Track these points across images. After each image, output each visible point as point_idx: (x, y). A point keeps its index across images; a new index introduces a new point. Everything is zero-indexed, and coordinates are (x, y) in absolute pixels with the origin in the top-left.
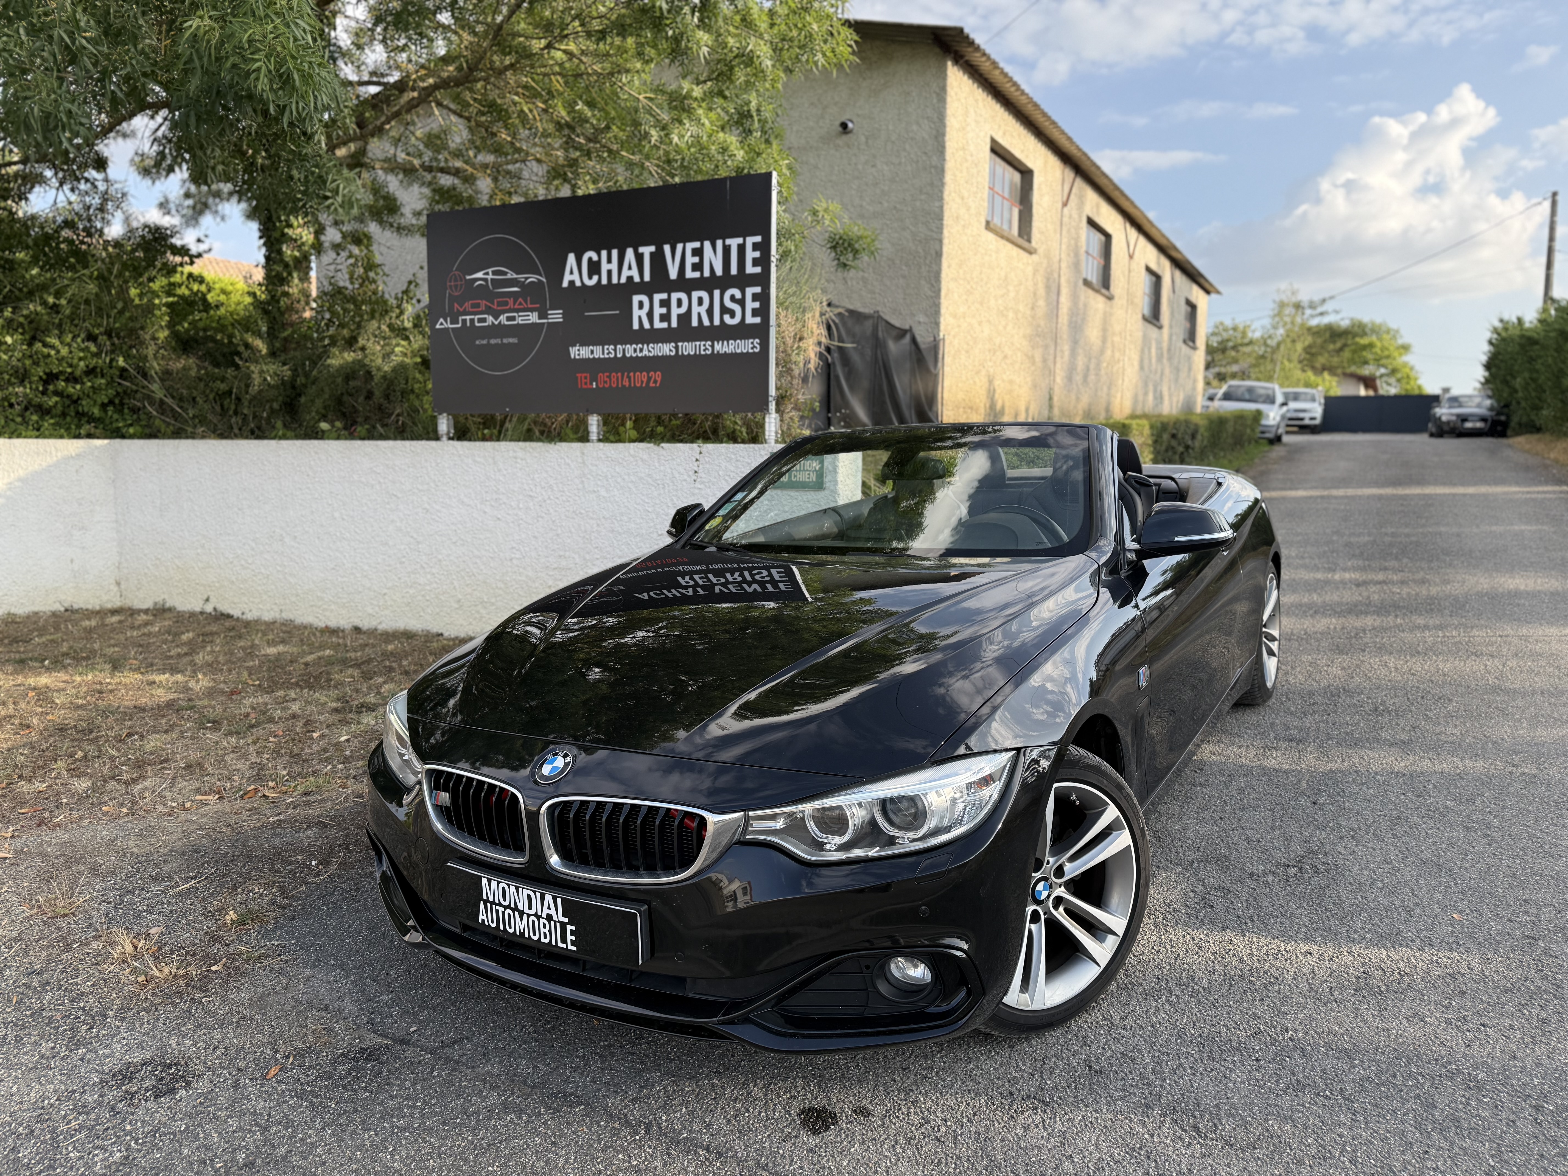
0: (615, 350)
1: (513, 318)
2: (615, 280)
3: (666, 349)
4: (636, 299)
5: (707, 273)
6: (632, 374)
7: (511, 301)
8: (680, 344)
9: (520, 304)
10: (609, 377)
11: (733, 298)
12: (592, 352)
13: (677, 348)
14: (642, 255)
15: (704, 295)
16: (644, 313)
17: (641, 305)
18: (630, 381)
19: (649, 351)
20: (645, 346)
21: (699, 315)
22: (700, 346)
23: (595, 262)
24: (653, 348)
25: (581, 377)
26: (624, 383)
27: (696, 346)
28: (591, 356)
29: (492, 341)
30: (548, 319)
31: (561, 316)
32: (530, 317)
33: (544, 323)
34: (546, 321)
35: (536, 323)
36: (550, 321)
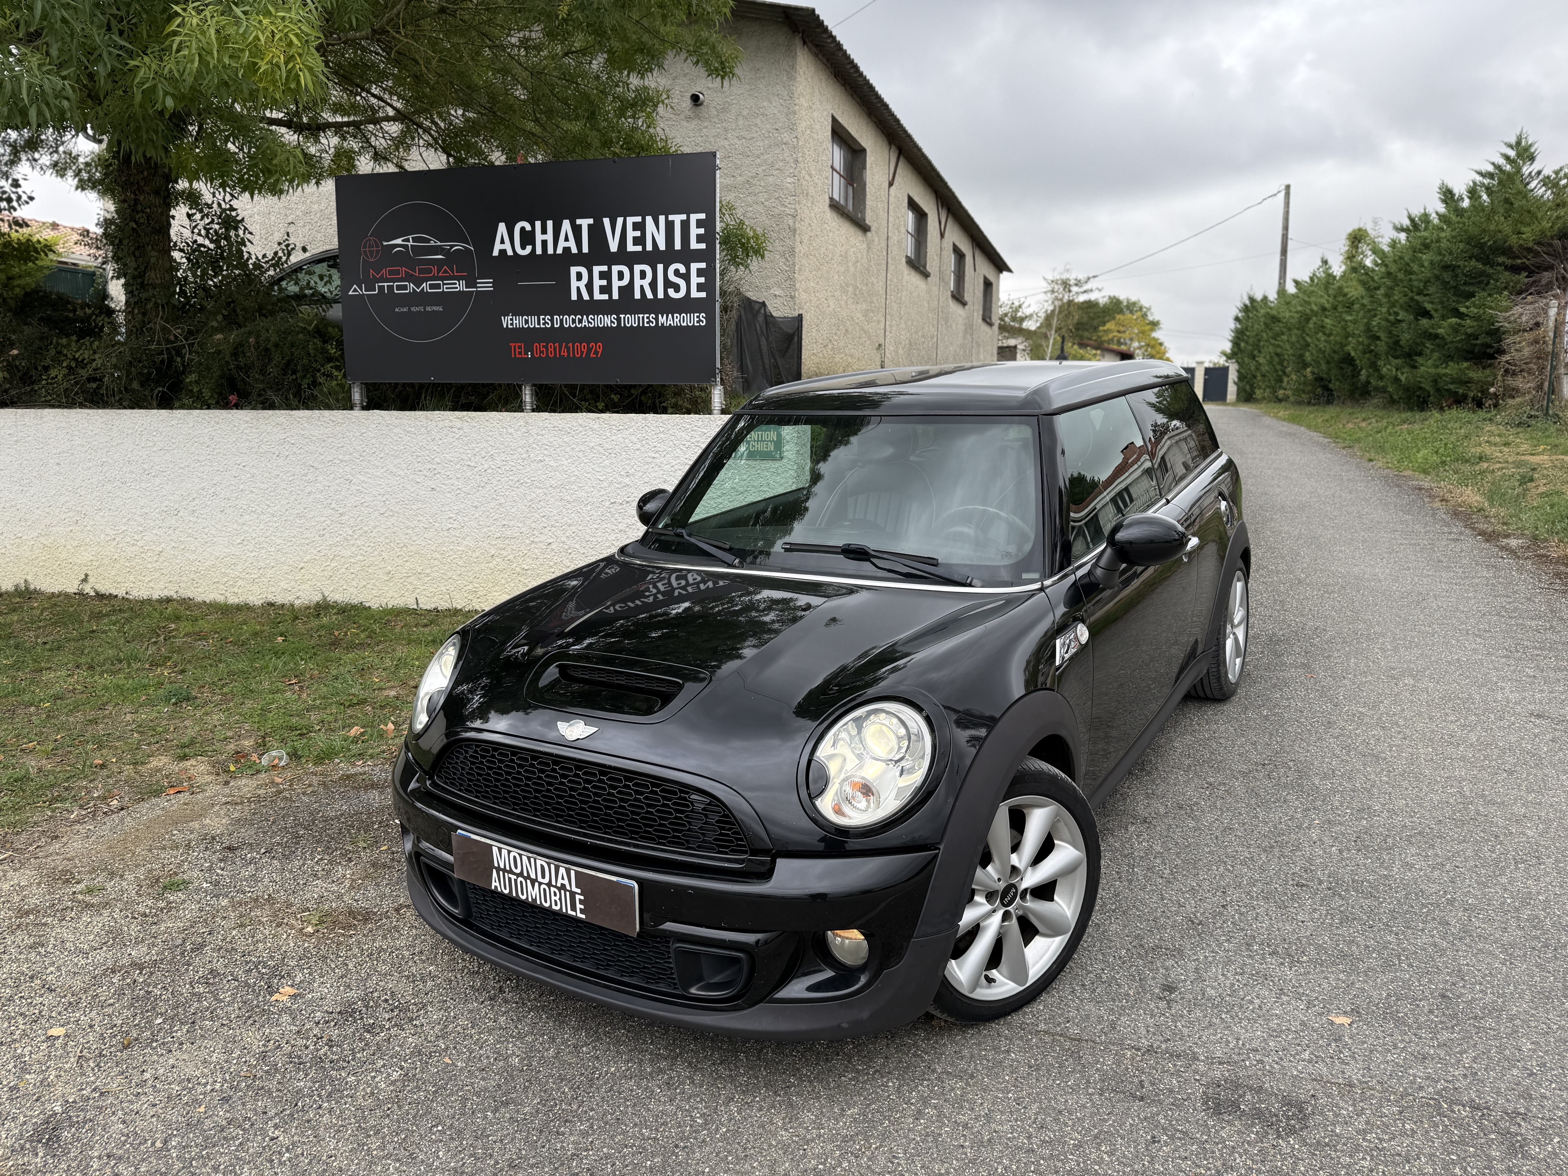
0: (552, 320)
2: (550, 251)
3: (607, 321)
4: (574, 270)
5: (649, 247)
6: (571, 345)
7: (434, 269)
8: (622, 316)
9: (445, 272)
10: (546, 347)
11: (677, 273)
12: (527, 322)
13: (619, 320)
14: (580, 226)
15: (648, 269)
16: (582, 284)
17: (579, 276)
18: (568, 352)
19: (589, 322)
20: (585, 317)
21: (642, 288)
22: (643, 318)
23: (528, 232)
24: (594, 319)
25: (515, 347)
26: (562, 353)
27: (639, 318)
28: (526, 326)
29: (413, 309)
30: (477, 287)
31: (491, 285)
32: (457, 285)
33: (473, 292)
34: (474, 289)
35: (463, 292)
36: (479, 289)
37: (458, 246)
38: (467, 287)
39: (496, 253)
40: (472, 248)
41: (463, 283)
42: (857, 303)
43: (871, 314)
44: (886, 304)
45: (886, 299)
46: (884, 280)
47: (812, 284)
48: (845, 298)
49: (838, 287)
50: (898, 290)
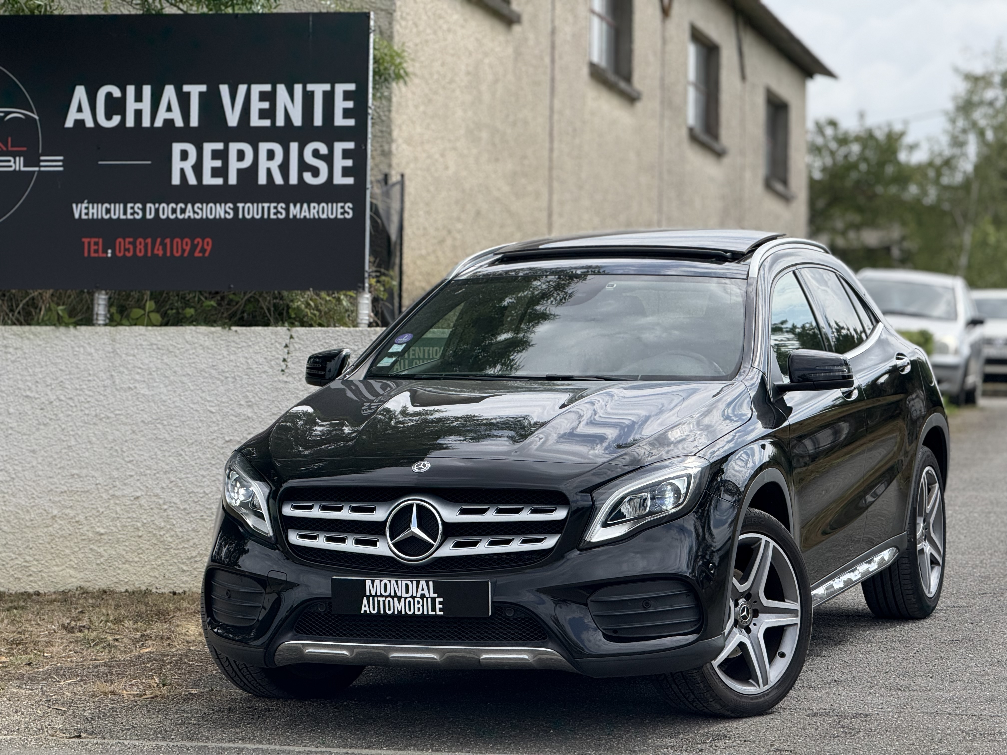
0: (144, 210)
2: (146, 123)
3: (220, 211)
4: (177, 148)
5: (280, 122)
6: (168, 241)
8: (240, 205)
10: (134, 244)
11: (316, 154)
12: (108, 211)
13: (236, 210)
14: (188, 94)
15: (277, 148)
16: (188, 165)
17: (184, 155)
18: (165, 249)
19: (194, 212)
20: (189, 206)
21: (269, 171)
22: (269, 208)
23: (117, 98)
24: (202, 209)
25: (89, 243)
26: (156, 252)
27: (263, 208)
28: (107, 217)
30: (40, 166)
31: (60, 164)
32: (12, 163)
33: (34, 172)
34: (36, 169)
35: (20, 171)
36: (42, 169)
37: (17, 113)
38: (25, 166)
39: (69, 123)
40: (36, 117)
41: (20, 161)
42: (497, 160)
43: (523, 181)
44: (551, 160)
45: (551, 150)
46: (547, 113)
47: (419, 130)
48: (474, 151)
49: (462, 131)
50: (575, 130)
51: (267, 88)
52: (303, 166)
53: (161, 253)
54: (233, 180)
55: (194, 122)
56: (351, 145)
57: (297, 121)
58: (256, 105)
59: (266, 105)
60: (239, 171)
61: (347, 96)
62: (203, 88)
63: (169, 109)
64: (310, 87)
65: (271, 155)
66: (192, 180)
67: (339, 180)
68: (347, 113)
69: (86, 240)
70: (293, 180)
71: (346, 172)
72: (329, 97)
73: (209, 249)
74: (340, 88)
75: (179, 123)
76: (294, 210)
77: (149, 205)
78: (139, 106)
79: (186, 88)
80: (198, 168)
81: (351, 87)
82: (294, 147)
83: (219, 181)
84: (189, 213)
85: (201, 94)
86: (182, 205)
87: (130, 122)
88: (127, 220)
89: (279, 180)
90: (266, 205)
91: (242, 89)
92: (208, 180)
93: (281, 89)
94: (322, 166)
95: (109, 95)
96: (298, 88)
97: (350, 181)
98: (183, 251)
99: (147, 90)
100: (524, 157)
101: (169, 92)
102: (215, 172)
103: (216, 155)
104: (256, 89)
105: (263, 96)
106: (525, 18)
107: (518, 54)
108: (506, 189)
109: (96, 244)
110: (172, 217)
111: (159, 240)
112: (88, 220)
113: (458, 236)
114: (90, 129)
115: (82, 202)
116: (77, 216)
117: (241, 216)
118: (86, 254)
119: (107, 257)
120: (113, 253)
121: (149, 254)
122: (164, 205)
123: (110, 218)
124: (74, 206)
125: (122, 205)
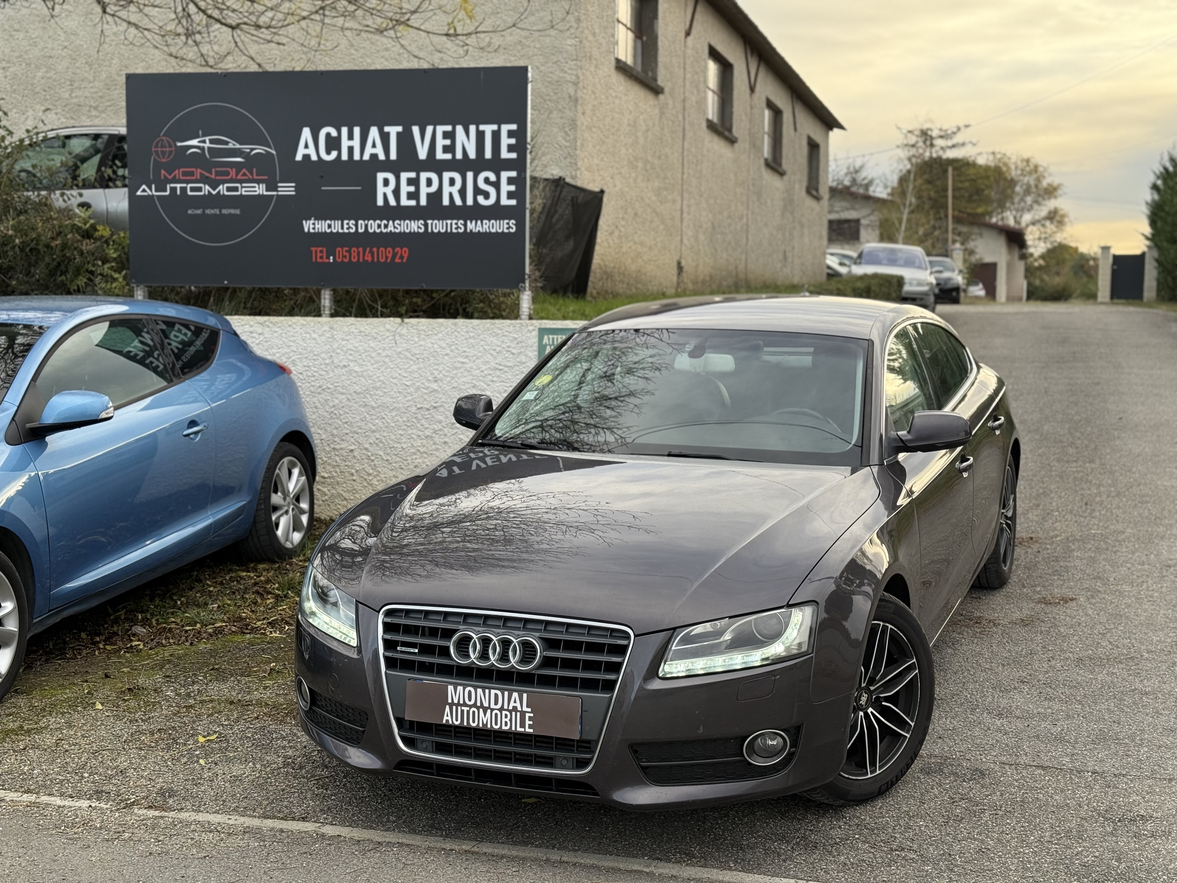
0: (356, 225)
1: (236, 189)
2: (357, 157)
3: (414, 226)
4: (381, 176)
5: (459, 155)
7: (233, 173)
8: (429, 222)
9: (244, 174)
10: (349, 252)
11: (487, 181)
13: (426, 225)
14: (388, 134)
15: (457, 176)
16: (389, 190)
17: (386, 182)
18: (373, 256)
19: (395, 227)
20: (391, 222)
21: (451, 195)
22: (451, 224)
23: (334, 138)
24: (400, 225)
25: (316, 251)
26: (366, 258)
27: (447, 224)
28: (328, 231)
29: (208, 212)
30: (278, 191)
31: (293, 189)
32: (257, 189)
33: (273, 196)
34: (275, 193)
35: (263, 195)
36: (280, 193)
37: (259, 150)
38: (267, 190)
39: (299, 157)
40: (274, 152)
41: (263, 186)
42: (648, 180)
43: (665, 193)
44: (682, 179)
45: (683, 173)
46: (680, 150)
47: (596, 161)
48: (633, 175)
49: (625, 162)
50: (697, 161)
51: (449, 128)
52: (477, 191)
53: (369, 259)
54: (423, 202)
55: (393, 156)
56: (513, 174)
57: (472, 155)
58: (441, 142)
59: (448, 142)
60: (429, 195)
61: (511, 134)
62: (400, 129)
63: (374, 146)
64: (482, 127)
65: (452, 182)
66: (392, 202)
67: (505, 201)
68: (511, 148)
69: (313, 249)
70: (470, 202)
71: (510, 195)
72: (496, 135)
73: (406, 256)
74: (505, 128)
75: (382, 157)
76: (471, 226)
77: (360, 222)
78: (351, 143)
79: (387, 129)
80: (397, 193)
81: (514, 127)
82: (470, 175)
83: (413, 203)
84: (391, 228)
85: (398, 134)
86: (385, 222)
87: (345, 157)
88: (344, 233)
89: (458, 202)
90: (449, 222)
91: (429, 129)
92: (405, 202)
93: (459, 129)
94: (492, 190)
95: (328, 135)
96: (472, 128)
97: (513, 202)
98: (387, 257)
99: (357, 130)
100: (666, 178)
101: (374, 132)
102: (410, 196)
103: (410, 182)
104: (441, 129)
105: (446, 135)
106: (667, 90)
107: (662, 113)
108: (654, 198)
109: (321, 252)
110: (378, 231)
111: (368, 249)
112: (315, 233)
113: (623, 229)
114: (314, 162)
115: (310, 219)
116: (306, 230)
117: (430, 230)
118: (314, 260)
119: (330, 262)
120: (334, 259)
121: (361, 260)
122: (371, 222)
123: (331, 232)
124: (304, 222)
125: (340, 222)
